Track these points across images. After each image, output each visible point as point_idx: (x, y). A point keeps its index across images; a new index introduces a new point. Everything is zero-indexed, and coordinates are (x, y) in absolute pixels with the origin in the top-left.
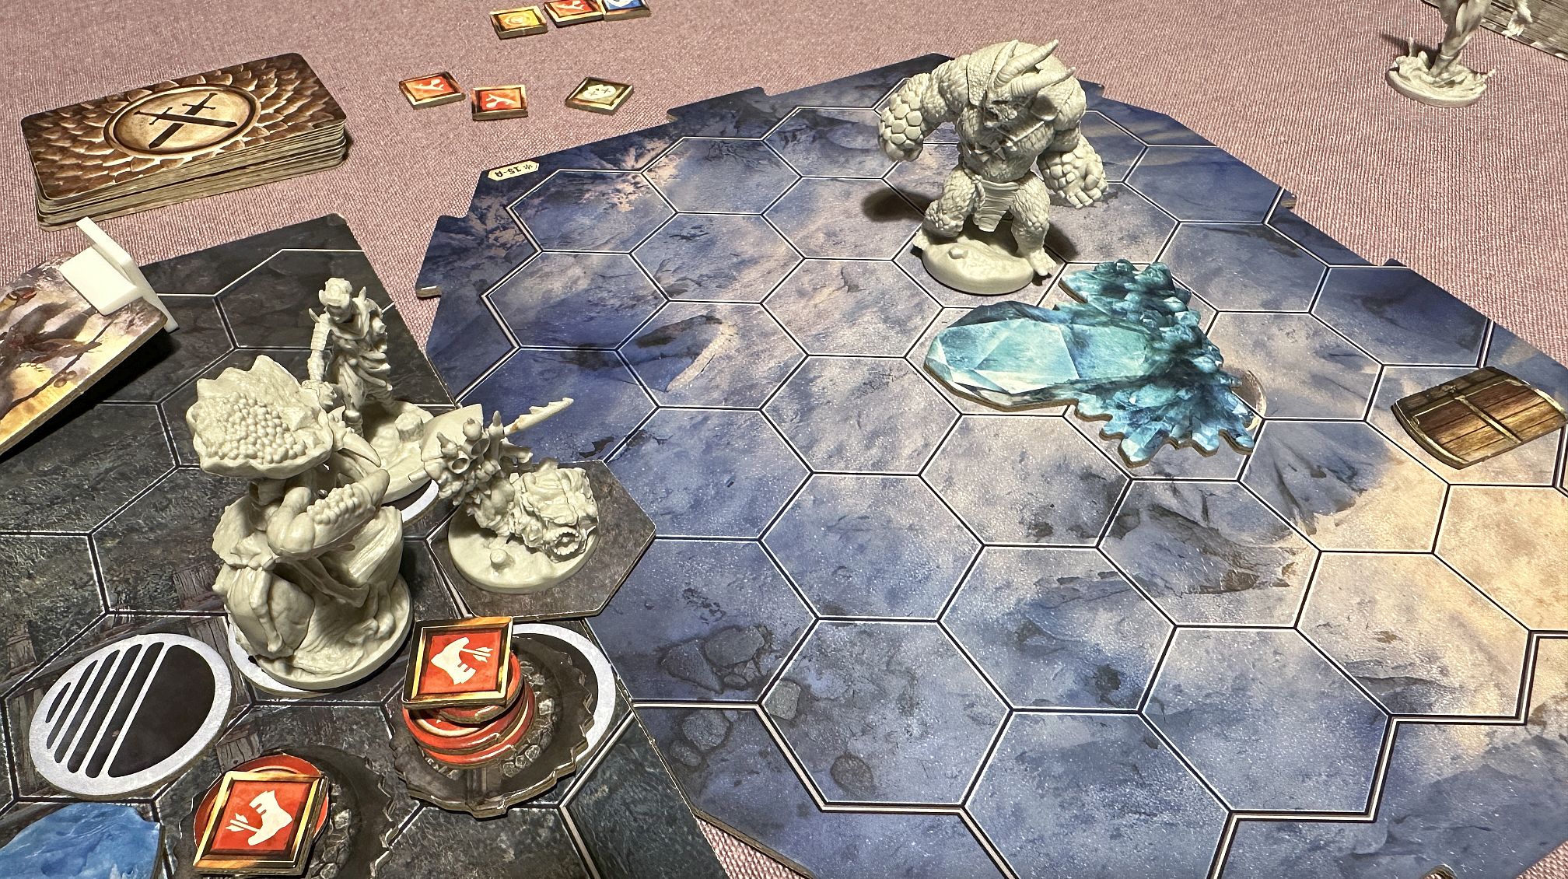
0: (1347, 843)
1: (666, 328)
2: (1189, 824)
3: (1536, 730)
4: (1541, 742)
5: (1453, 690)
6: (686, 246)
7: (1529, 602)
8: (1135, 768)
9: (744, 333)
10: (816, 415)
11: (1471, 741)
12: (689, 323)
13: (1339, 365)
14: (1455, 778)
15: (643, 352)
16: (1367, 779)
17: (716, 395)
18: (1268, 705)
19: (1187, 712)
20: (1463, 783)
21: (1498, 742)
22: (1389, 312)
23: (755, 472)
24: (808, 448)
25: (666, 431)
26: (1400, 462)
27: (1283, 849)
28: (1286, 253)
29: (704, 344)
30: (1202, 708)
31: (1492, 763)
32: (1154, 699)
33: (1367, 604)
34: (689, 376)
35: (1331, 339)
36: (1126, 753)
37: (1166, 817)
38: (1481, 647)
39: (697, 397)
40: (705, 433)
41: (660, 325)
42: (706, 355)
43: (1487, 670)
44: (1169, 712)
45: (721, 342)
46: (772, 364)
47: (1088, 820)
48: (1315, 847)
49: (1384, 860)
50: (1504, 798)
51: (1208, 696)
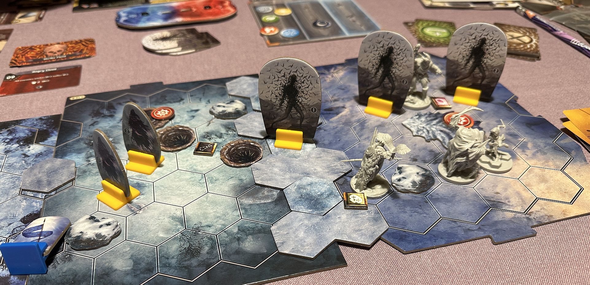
0: (468, 227)
1: (332, 108)
2: (429, 217)
3: (528, 216)
4: (528, 218)
5: (510, 205)
6: (341, 91)
7: (540, 192)
8: (420, 206)
9: (351, 111)
10: (364, 130)
11: (509, 215)
12: (338, 108)
13: (511, 137)
14: (502, 221)
15: (325, 112)
16: (479, 217)
17: (341, 123)
18: (459, 201)
19: (438, 198)
20: (503, 222)
21: (516, 216)
22: (533, 127)
23: (346, 139)
24: (360, 136)
25: (327, 128)
26: (519, 160)
27: (451, 225)
28: (509, 110)
29: (341, 112)
30: (442, 198)
31: (513, 220)
32: (431, 195)
33: (495, 186)
34: (336, 118)
35: (512, 131)
36: (419, 203)
37: (424, 215)
38: (522, 199)
39: (336, 123)
40: (336, 130)
41: (330, 107)
42: (340, 114)
43: (521, 203)
44: (433, 198)
45: (345, 112)
46: (357, 118)
47: (405, 212)
48: (460, 226)
49: (475, 231)
50: (512, 226)
51: (445, 196)
